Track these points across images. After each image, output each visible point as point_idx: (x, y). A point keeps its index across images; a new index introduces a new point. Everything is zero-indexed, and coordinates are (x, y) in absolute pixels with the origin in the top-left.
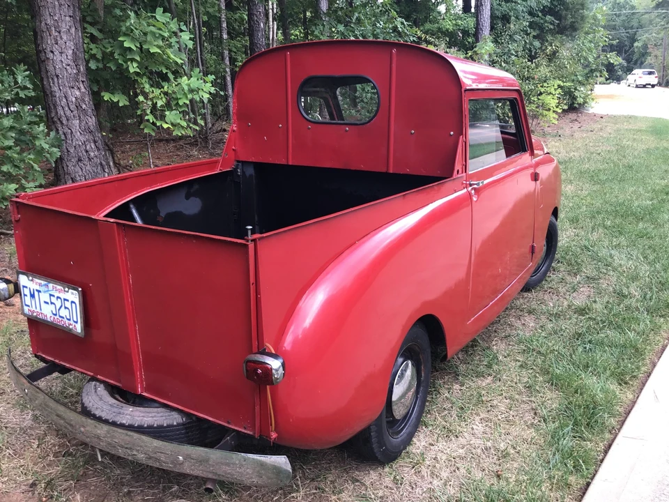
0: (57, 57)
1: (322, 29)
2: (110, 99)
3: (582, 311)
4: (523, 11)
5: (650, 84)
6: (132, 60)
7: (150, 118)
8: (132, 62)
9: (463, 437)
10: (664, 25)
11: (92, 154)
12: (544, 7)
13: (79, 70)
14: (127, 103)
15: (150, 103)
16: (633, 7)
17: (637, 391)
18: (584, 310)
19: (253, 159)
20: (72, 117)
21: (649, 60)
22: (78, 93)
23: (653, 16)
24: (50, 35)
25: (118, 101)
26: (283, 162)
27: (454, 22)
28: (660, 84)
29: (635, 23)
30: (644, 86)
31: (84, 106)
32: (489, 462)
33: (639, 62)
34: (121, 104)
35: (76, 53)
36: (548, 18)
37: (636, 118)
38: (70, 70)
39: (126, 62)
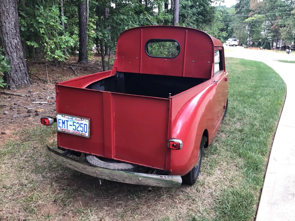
0: (7, 25)
1: (117, 17)
2: (30, 44)
3: (241, 131)
4: (191, 13)
5: (235, 45)
6: (42, 28)
7: (49, 53)
8: (41, 29)
9: (215, 175)
10: (239, 21)
11: (22, 68)
12: (198, 12)
13: (17, 31)
14: (38, 46)
15: (49, 46)
16: (227, 13)
17: (268, 158)
18: (241, 130)
19: (124, 71)
20: (13, 52)
21: (234, 35)
22: (16, 41)
23: (235, 17)
24: (4, 15)
25: (34, 45)
26: (138, 72)
27: (163, 16)
28: (239, 45)
29: (228, 19)
30: (233, 46)
31: (19, 47)
32: (227, 183)
33: (230, 36)
34: (35, 47)
35: (16, 24)
36: (200, 16)
37: (233, 58)
38: (13, 31)
39: (39, 28)
